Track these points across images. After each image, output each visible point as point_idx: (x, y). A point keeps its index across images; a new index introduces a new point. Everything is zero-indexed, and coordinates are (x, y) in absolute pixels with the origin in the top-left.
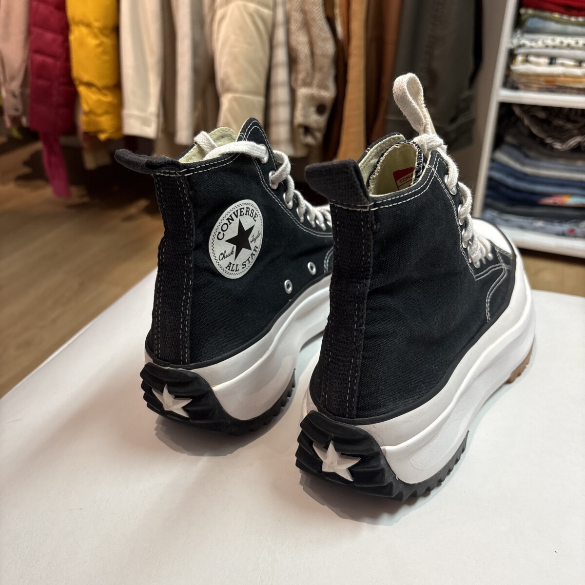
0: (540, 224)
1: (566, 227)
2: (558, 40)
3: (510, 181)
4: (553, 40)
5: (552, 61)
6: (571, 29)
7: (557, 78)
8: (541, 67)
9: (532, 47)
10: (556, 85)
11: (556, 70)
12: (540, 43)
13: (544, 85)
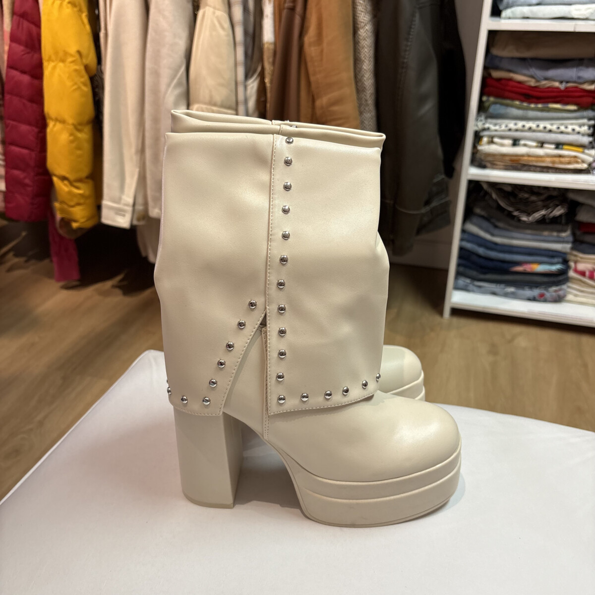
0: (511, 289)
1: (536, 292)
2: (520, 124)
3: (481, 251)
4: (516, 124)
5: (515, 142)
6: (531, 114)
7: (521, 158)
8: (505, 148)
9: (496, 131)
10: (520, 164)
11: (520, 150)
12: (503, 127)
13: (509, 163)
